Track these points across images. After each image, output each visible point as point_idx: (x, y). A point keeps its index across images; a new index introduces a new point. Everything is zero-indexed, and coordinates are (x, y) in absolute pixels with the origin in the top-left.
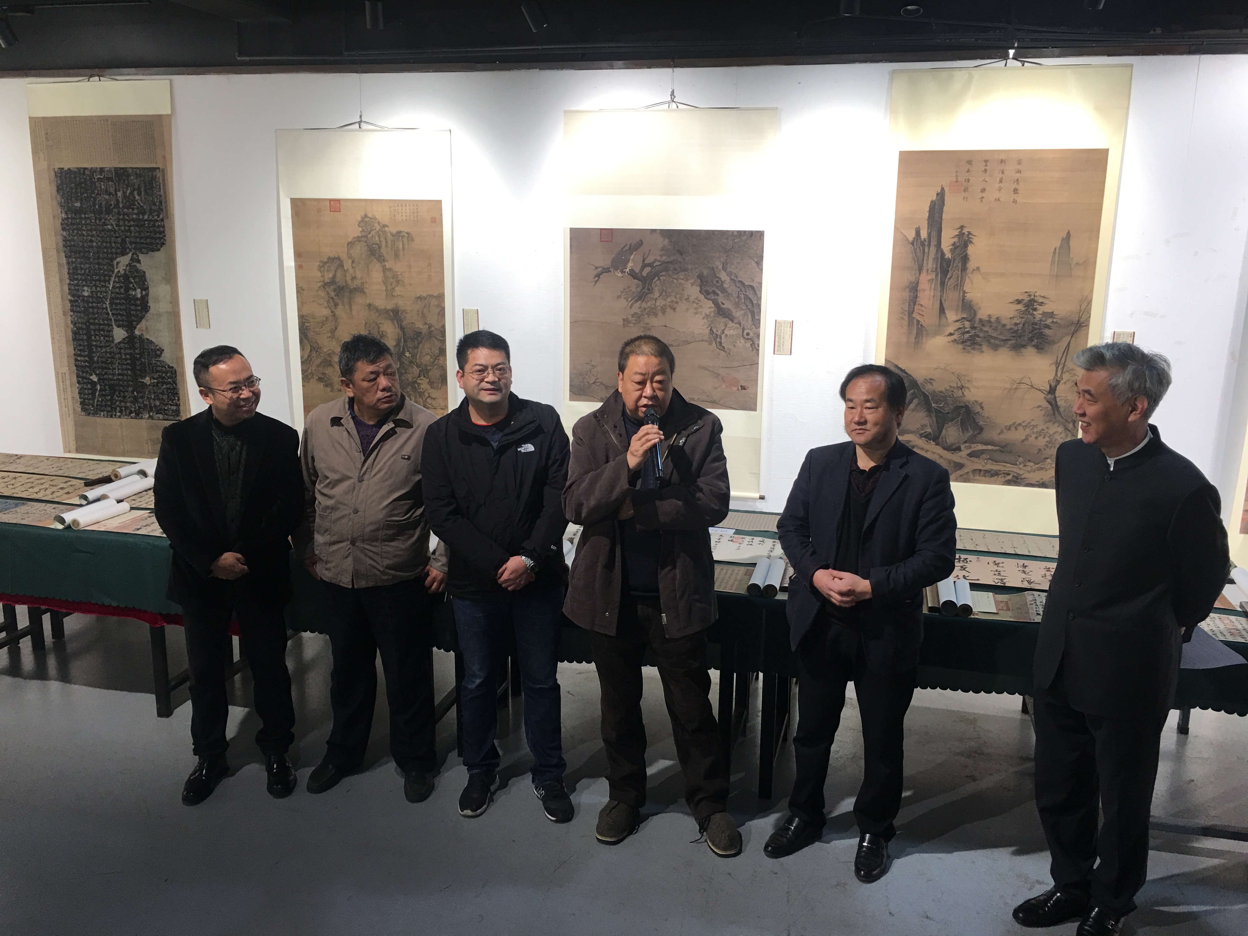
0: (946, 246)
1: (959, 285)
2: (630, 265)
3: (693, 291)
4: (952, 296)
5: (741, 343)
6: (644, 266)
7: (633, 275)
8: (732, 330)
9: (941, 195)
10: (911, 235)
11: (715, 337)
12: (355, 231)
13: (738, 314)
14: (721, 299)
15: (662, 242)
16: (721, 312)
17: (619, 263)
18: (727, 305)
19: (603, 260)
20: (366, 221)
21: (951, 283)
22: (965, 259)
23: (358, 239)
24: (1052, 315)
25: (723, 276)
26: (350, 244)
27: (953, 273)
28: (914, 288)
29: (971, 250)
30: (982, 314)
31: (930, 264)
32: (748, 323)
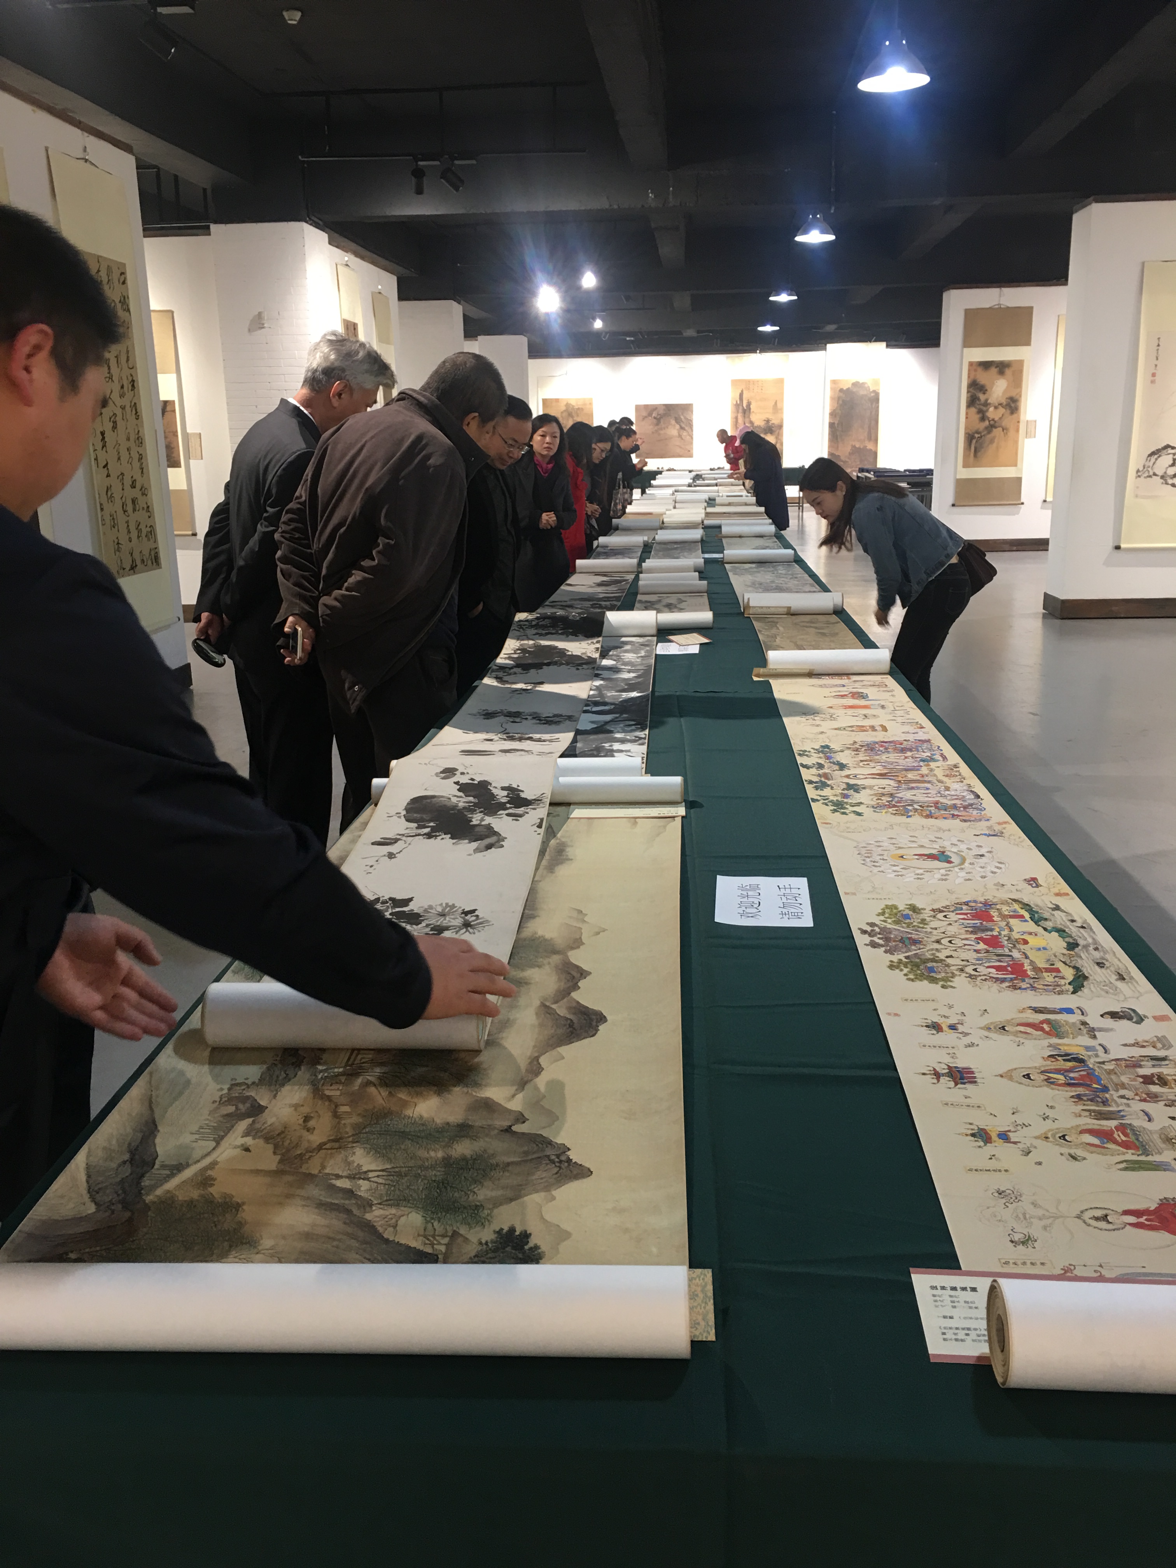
0: (745, 405)
1: (749, 417)
2: (653, 415)
3: (673, 422)
4: (747, 420)
5: (688, 437)
6: (658, 415)
7: (655, 418)
8: (685, 433)
9: (742, 391)
10: (735, 403)
11: (680, 436)
12: (564, 408)
13: (686, 428)
14: (682, 424)
15: (664, 407)
16: (682, 428)
17: (650, 414)
18: (683, 426)
19: (645, 414)
20: (567, 405)
21: (746, 416)
22: (750, 409)
23: (565, 411)
24: (773, 424)
25: (682, 417)
26: (562, 413)
27: (747, 413)
28: (736, 418)
29: (751, 406)
30: (756, 424)
31: (740, 410)
32: (690, 430)
